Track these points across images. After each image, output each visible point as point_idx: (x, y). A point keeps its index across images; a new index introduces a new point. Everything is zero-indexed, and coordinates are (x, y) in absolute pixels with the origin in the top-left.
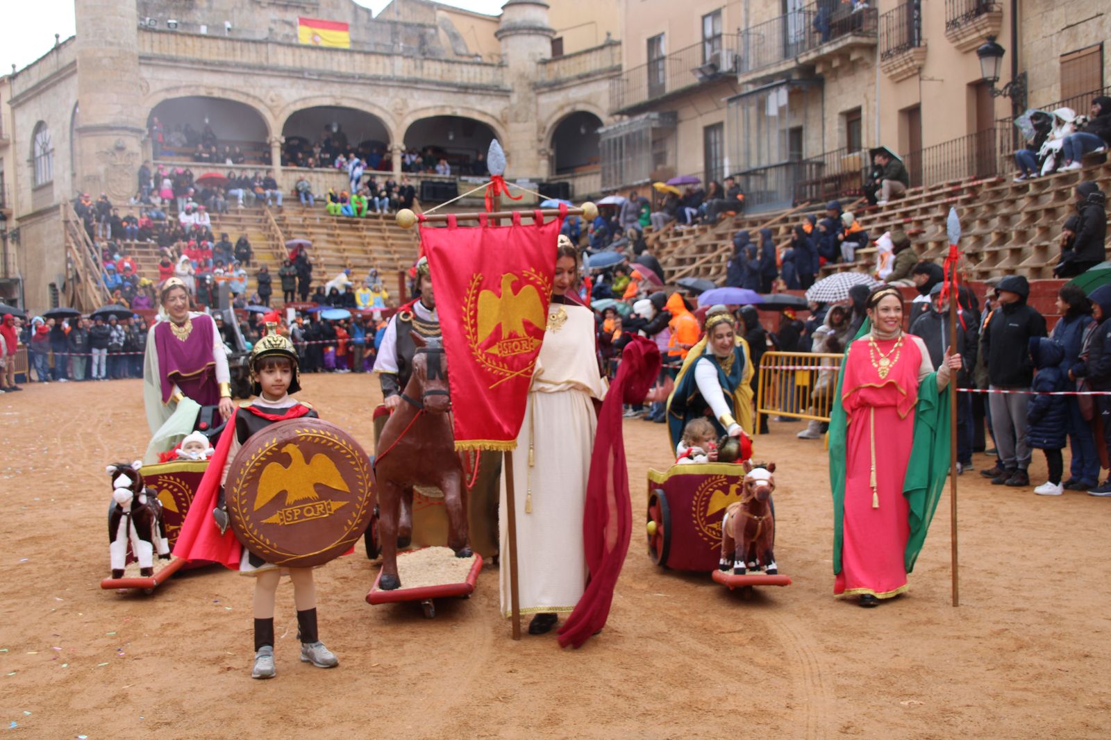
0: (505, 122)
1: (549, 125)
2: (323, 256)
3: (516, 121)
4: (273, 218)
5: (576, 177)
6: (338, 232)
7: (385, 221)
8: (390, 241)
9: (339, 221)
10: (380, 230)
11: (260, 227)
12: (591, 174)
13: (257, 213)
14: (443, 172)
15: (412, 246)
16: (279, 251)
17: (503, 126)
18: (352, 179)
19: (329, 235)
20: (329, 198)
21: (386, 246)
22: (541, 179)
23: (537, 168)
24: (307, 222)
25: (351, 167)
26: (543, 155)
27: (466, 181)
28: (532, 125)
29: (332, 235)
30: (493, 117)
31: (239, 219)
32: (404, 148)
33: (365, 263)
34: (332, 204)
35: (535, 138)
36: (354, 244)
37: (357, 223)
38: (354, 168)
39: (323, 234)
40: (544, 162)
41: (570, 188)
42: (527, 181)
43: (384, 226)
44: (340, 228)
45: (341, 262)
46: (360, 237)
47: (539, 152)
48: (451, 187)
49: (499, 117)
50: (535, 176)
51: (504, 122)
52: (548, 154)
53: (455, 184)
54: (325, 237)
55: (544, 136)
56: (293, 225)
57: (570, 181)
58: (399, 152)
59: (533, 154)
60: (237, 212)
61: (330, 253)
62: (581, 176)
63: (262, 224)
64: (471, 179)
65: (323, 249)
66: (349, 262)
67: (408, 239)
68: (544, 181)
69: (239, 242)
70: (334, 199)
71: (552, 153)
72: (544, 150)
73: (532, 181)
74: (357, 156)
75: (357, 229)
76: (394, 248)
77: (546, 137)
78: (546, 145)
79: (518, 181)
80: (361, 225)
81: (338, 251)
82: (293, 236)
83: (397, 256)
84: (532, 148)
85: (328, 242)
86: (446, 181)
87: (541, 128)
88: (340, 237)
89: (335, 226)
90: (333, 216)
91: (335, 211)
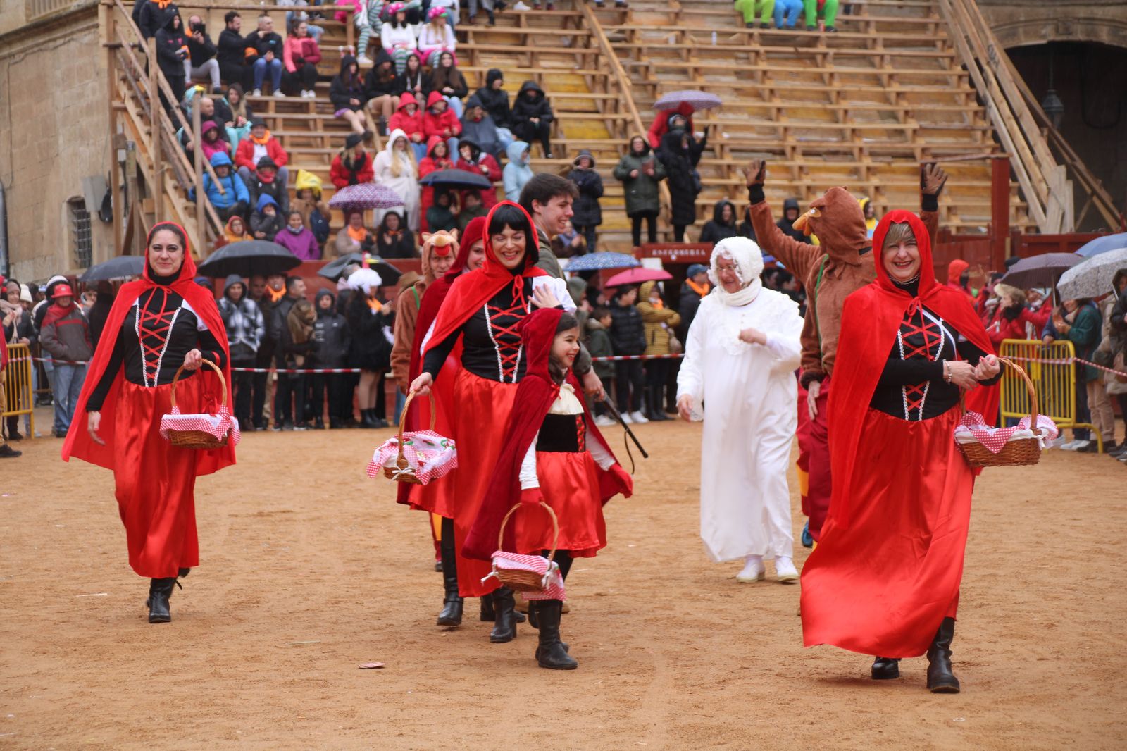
2: (727, 128)
4: (604, 36)
6: (763, 66)
7: (882, 36)
8: (896, 87)
9: (766, 40)
10: (867, 60)
11: (572, 56)
13: (565, 22)
15: (951, 99)
16: (621, 116)
19: (738, 74)
21: (885, 98)
24: (687, 44)
29: (750, 75)
31: (522, 39)
33: (833, 143)
36: (803, 96)
37: (813, 41)
39: (726, 72)
43: (880, 50)
44: (770, 57)
45: (773, 144)
46: (819, 78)
54: (731, 80)
56: (654, 52)
60: (516, 20)
61: (743, 119)
63: (578, 50)
65: (731, 109)
66: (791, 141)
67: (945, 82)
69: (523, 94)
75: (812, 57)
76: (905, 105)
80: (821, 49)
81: (765, 114)
82: (653, 78)
83: (912, 124)
85: (738, 91)
88: (769, 79)
89: (757, 53)
90: (750, 25)
91: (758, 15)
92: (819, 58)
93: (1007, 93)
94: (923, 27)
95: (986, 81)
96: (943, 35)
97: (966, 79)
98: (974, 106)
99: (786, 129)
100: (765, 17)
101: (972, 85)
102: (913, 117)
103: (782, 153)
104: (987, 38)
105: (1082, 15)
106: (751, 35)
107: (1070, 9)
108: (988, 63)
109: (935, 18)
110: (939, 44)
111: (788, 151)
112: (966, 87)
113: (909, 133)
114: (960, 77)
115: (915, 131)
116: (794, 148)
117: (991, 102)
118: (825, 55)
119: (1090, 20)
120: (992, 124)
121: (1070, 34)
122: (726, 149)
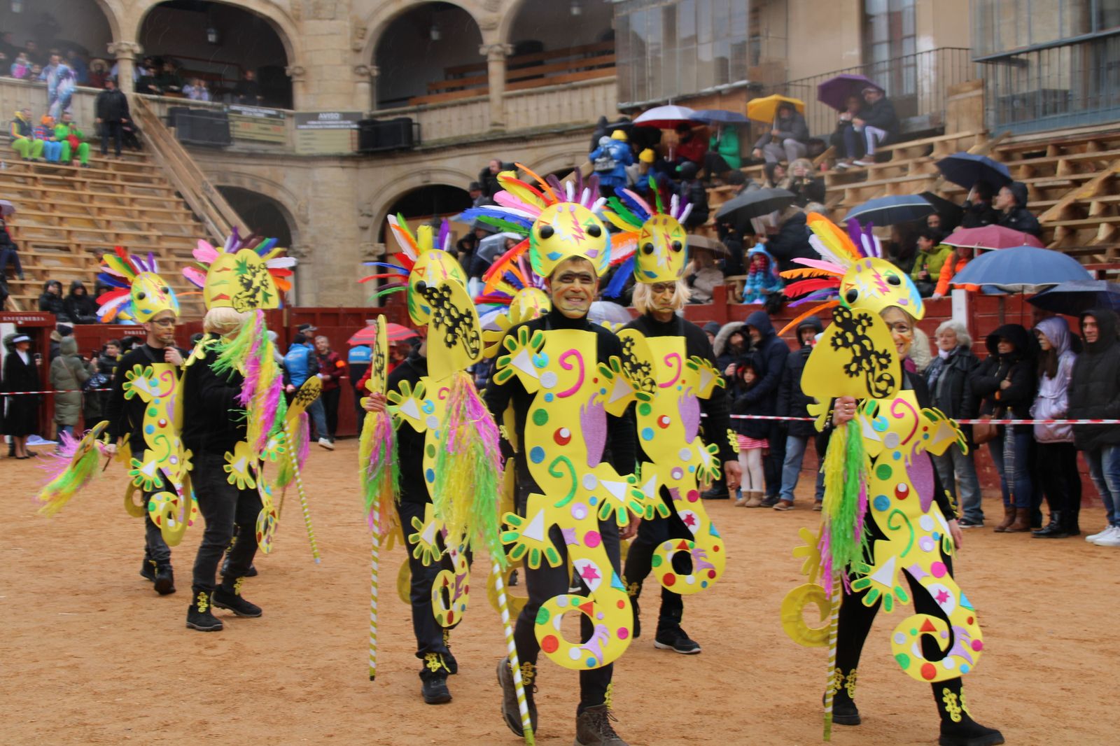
0: (298, 18)
1: (375, 24)
3: (317, 18)
5: (425, 110)
6: (41, 188)
8: (137, 207)
9: (41, 170)
10: (106, 187)
12: (454, 105)
14: (197, 96)
15: (173, 216)
17: (295, 26)
18: (54, 99)
19: (21, 192)
20: (15, 129)
22: (361, 114)
23: (352, 95)
25: (52, 79)
26: (362, 75)
27: (239, 112)
28: (344, 25)
29: (31, 194)
30: (278, 7)
32: (138, 49)
34: (24, 139)
35: (348, 47)
36: (72, 209)
37: (73, 173)
38: (59, 80)
39: (11, 190)
40: (364, 87)
41: (415, 128)
42: (337, 116)
43: (119, 182)
44: (45, 182)
45: (63, 242)
46: (79, 198)
47: (356, 69)
48: (220, 121)
49: (288, 9)
50: (349, 109)
51: (295, 19)
52: (369, 74)
53: (225, 116)
55: (364, 44)
57: (414, 117)
58: (129, 56)
59: (346, 73)
61: (33, 224)
62: (434, 109)
64: (248, 111)
65: (23, 216)
66: (75, 240)
67: (165, 205)
68: (365, 118)
70: (25, 129)
71: (375, 73)
72: (364, 67)
73: (346, 116)
74: (65, 58)
75: (71, 185)
76: (147, 219)
77: (368, 44)
78: (366, 58)
79: (321, 116)
80: (79, 178)
81: (47, 220)
83: (155, 233)
84: (345, 62)
85: (25, 204)
86: (210, 110)
87: (359, 31)
88: (48, 197)
89: (35, 178)
90: (26, 159)
91: (31, 152)
92: (78, 185)
93: (223, 213)
94: (139, 169)
95: (203, 204)
96: (158, 175)
97: (182, 204)
98: (192, 222)
99: (69, 232)
100: (36, 155)
101: (188, 207)
102: (154, 228)
103: (67, 249)
104: (201, 176)
105: (233, 170)
106: (28, 166)
107: (226, 165)
108: (203, 193)
109: (149, 164)
110: (156, 181)
111: (73, 247)
112: (183, 209)
113: (154, 238)
114: (178, 203)
115: (159, 238)
116: (78, 246)
117: (208, 219)
118: (83, 183)
119: (238, 173)
120: (209, 233)
121: (227, 181)
122: (30, 244)
